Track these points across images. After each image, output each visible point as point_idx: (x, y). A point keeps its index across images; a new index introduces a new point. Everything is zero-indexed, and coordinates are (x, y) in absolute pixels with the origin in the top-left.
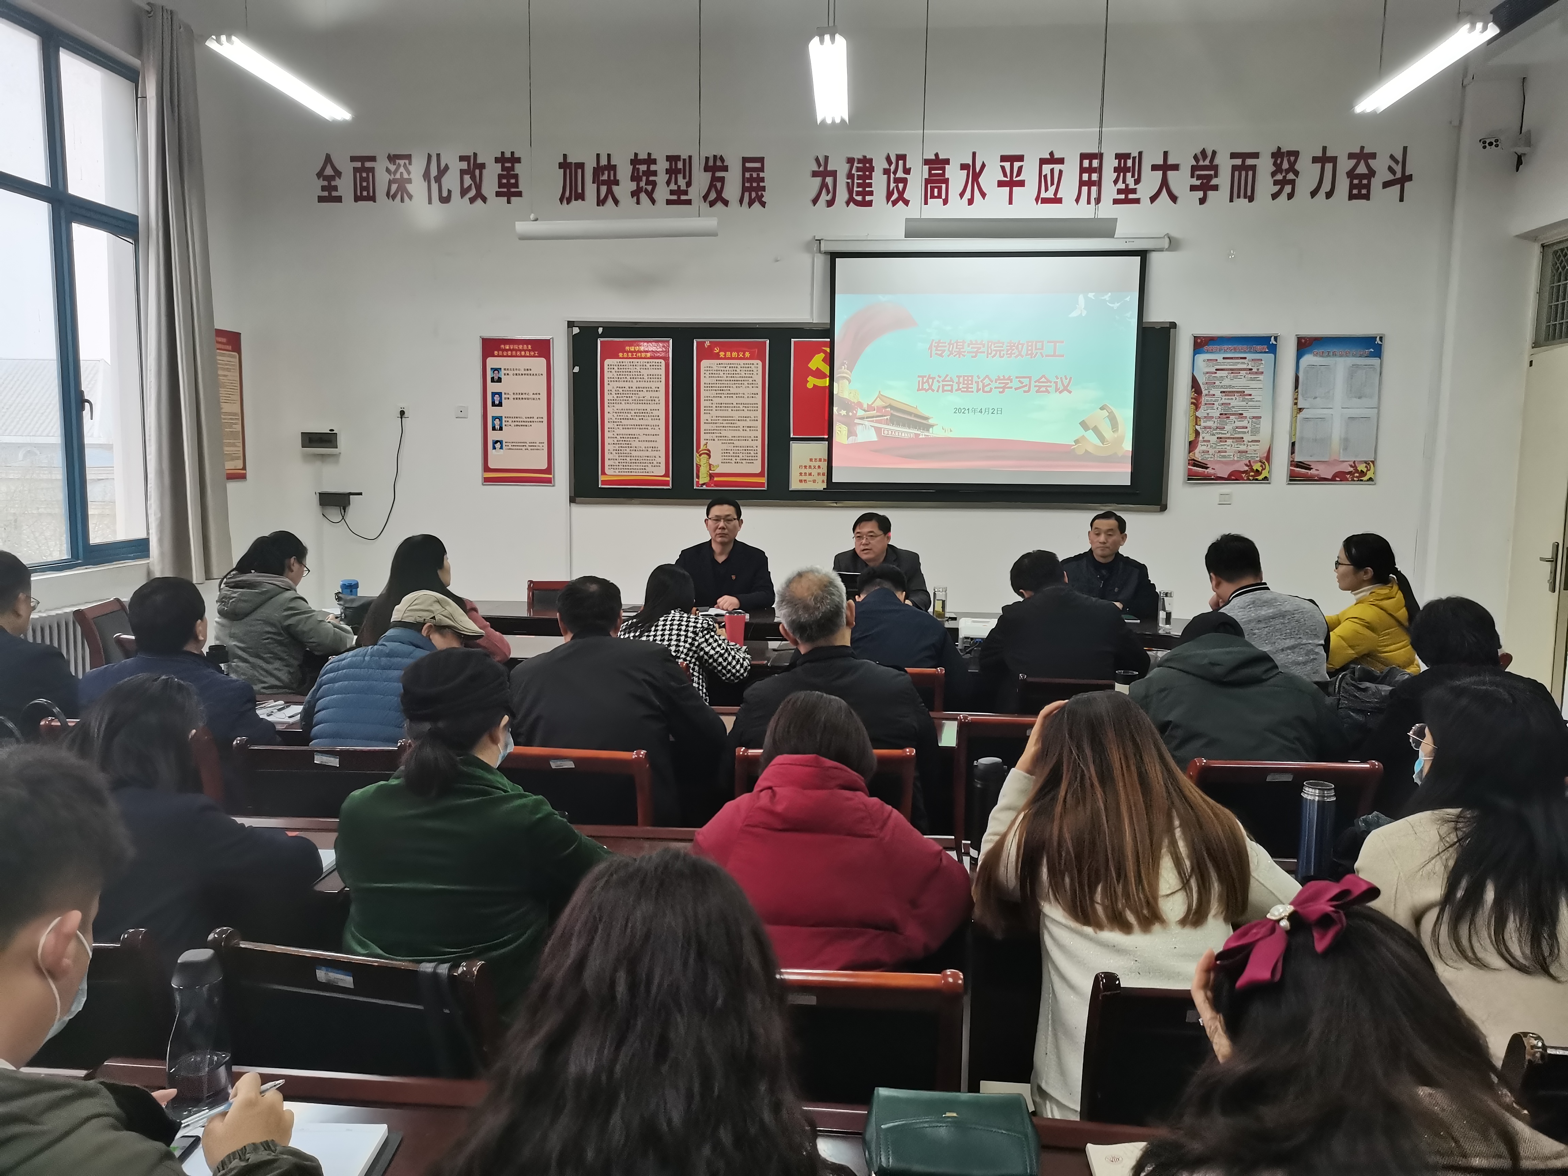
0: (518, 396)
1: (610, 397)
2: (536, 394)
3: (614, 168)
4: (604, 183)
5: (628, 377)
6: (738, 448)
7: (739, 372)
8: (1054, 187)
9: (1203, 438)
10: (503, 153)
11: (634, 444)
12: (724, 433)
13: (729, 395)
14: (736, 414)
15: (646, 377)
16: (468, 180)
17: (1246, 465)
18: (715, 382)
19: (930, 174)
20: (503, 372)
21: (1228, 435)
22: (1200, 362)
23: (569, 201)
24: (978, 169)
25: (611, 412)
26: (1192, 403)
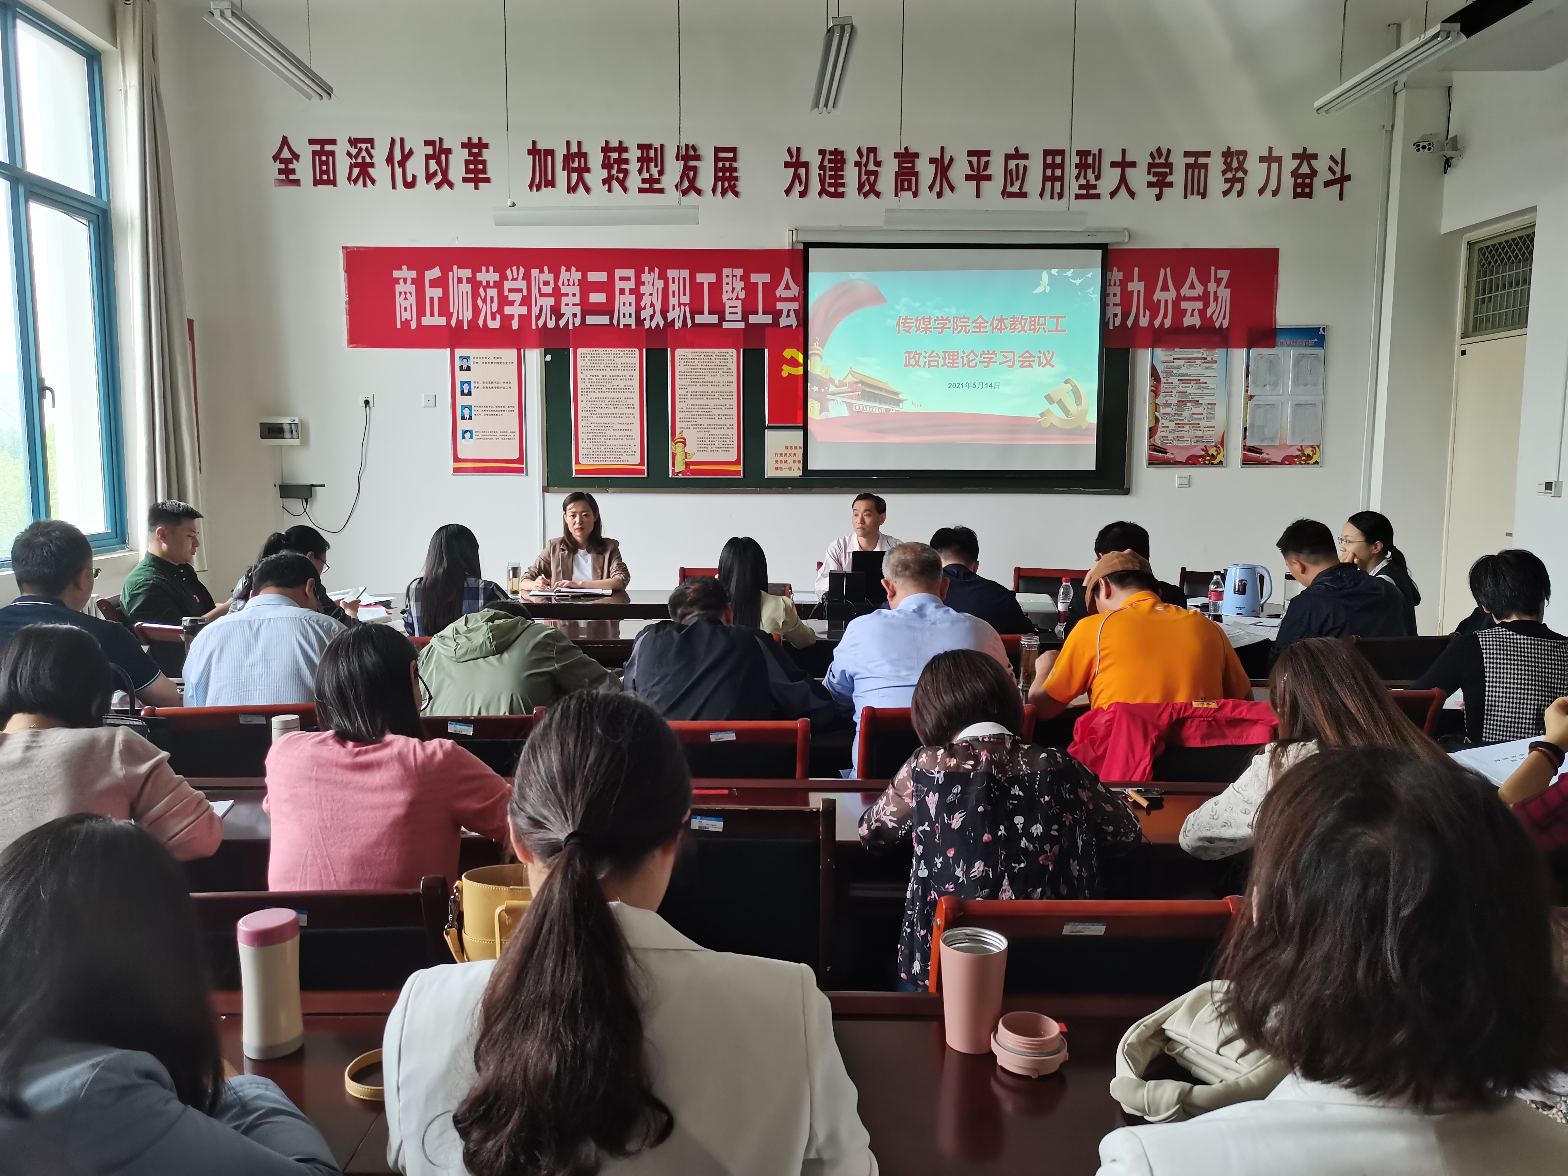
0: (488, 385)
1: (584, 386)
2: (507, 383)
3: (585, 155)
4: (574, 170)
5: (602, 366)
6: (713, 437)
7: (714, 361)
8: (1019, 182)
9: (1162, 424)
10: (469, 139)
11: (608, 433)
12: (699, 422)
13: (704, 384)
14: (711, 403)
15: (620, 366)
16: (433, 166)
17: (1203, 450)
18: (690, 371)
19: (900, 167)
20: (472, 360)
21: (1186, 421)
22: (1159, 351)
23: (538, 188)
24: (946, 162)
25: (585, 400)
26: (1152, 391)
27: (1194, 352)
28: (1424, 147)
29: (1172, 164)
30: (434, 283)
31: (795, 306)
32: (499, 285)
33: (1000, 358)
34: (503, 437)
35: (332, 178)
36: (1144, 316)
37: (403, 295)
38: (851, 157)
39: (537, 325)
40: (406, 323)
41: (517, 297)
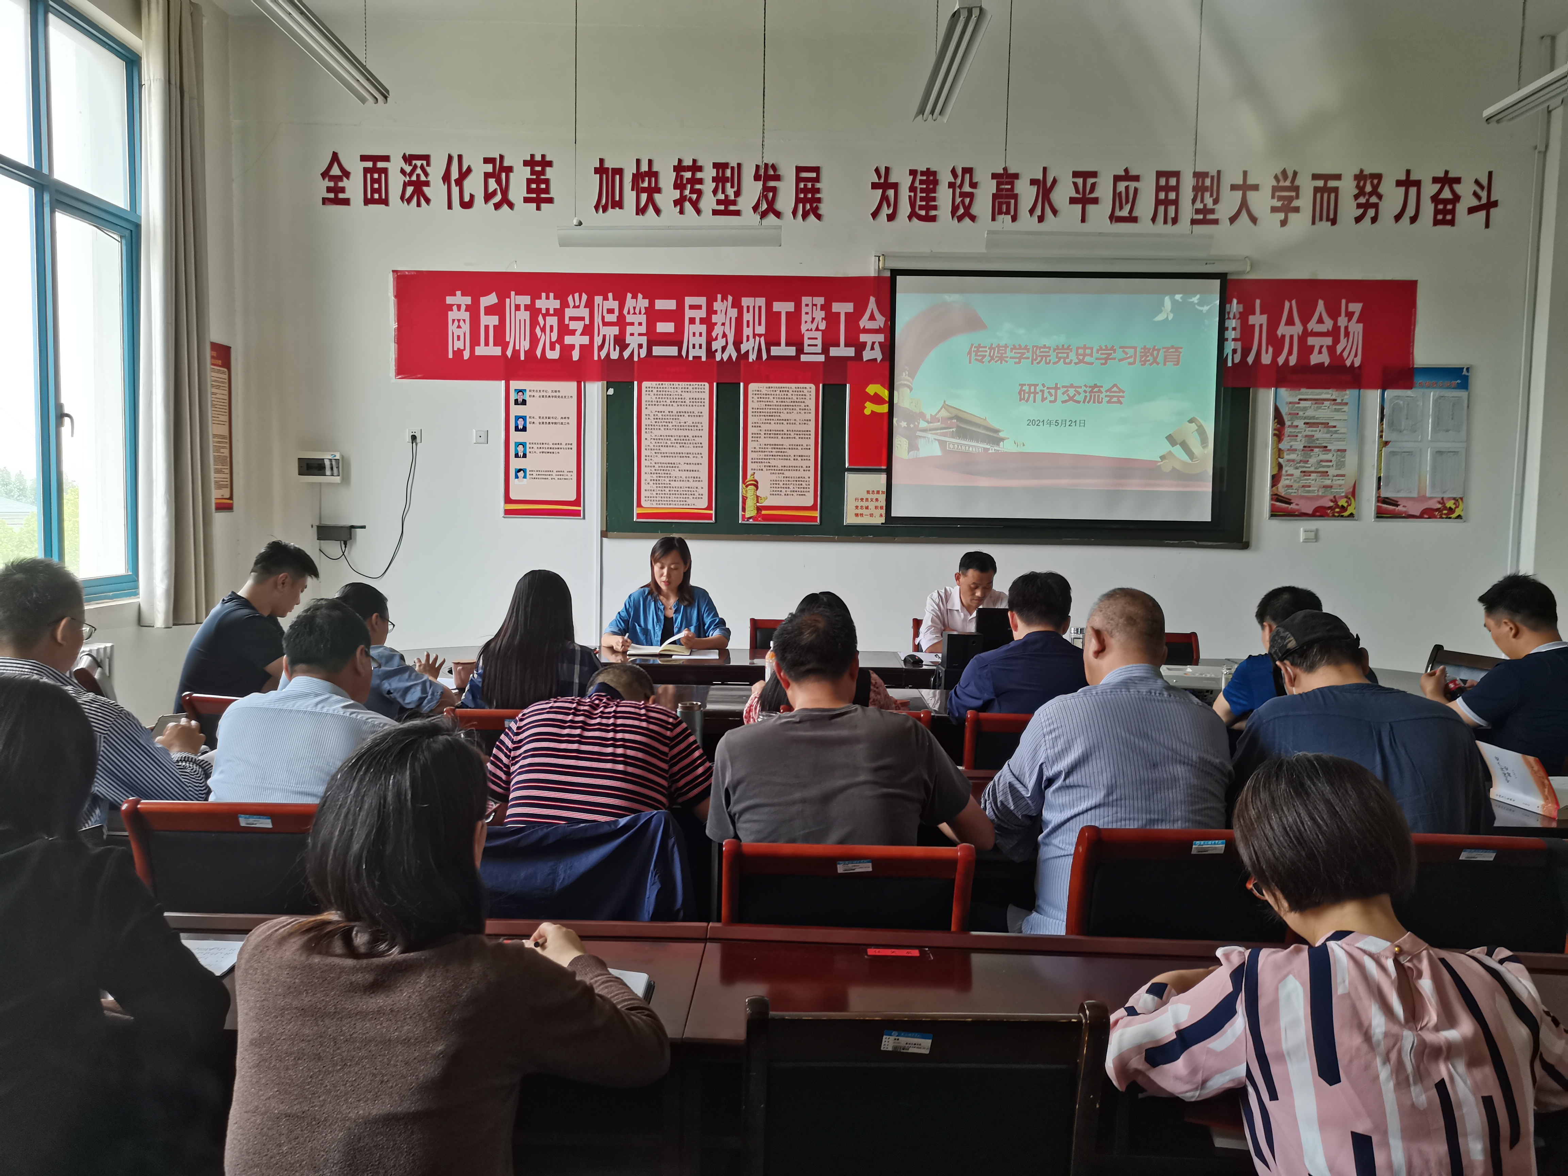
0: (545, 421)
1: (648, 422)
2: (565, 418)
3: (656, 175)
4: (644, 190)
5: (668, 401)
6: (788, 479)
7: (791, 397)
8: (1129, 206)
9: (1287, 471)
10: (532, 156)
11: (674, 474)
12: (773, 463)
13: (779, 422)
14: (787, 442)
15: (688, 401)
16: (493, 184)
17: (1332, 501)
18: (764, 407)
19: (998, 189)
20: (528, 393)
21: (1312, 469)
22: (1283, 392)
23: (605, 210)
24: (1049, 184)
25: (649, 438)
26: (1275, 435)
27: (1322, 393)
29: (1298, 187)
30: (489, 311)
31: (881, 338)
32: (559, 313)
34: (559, 477)
35: (384, 197)
36: (1267, 353)
37: (456, 323)
38: (945, 178)
39: (599, 356)
40: (459, 353)
41: (578, 326)
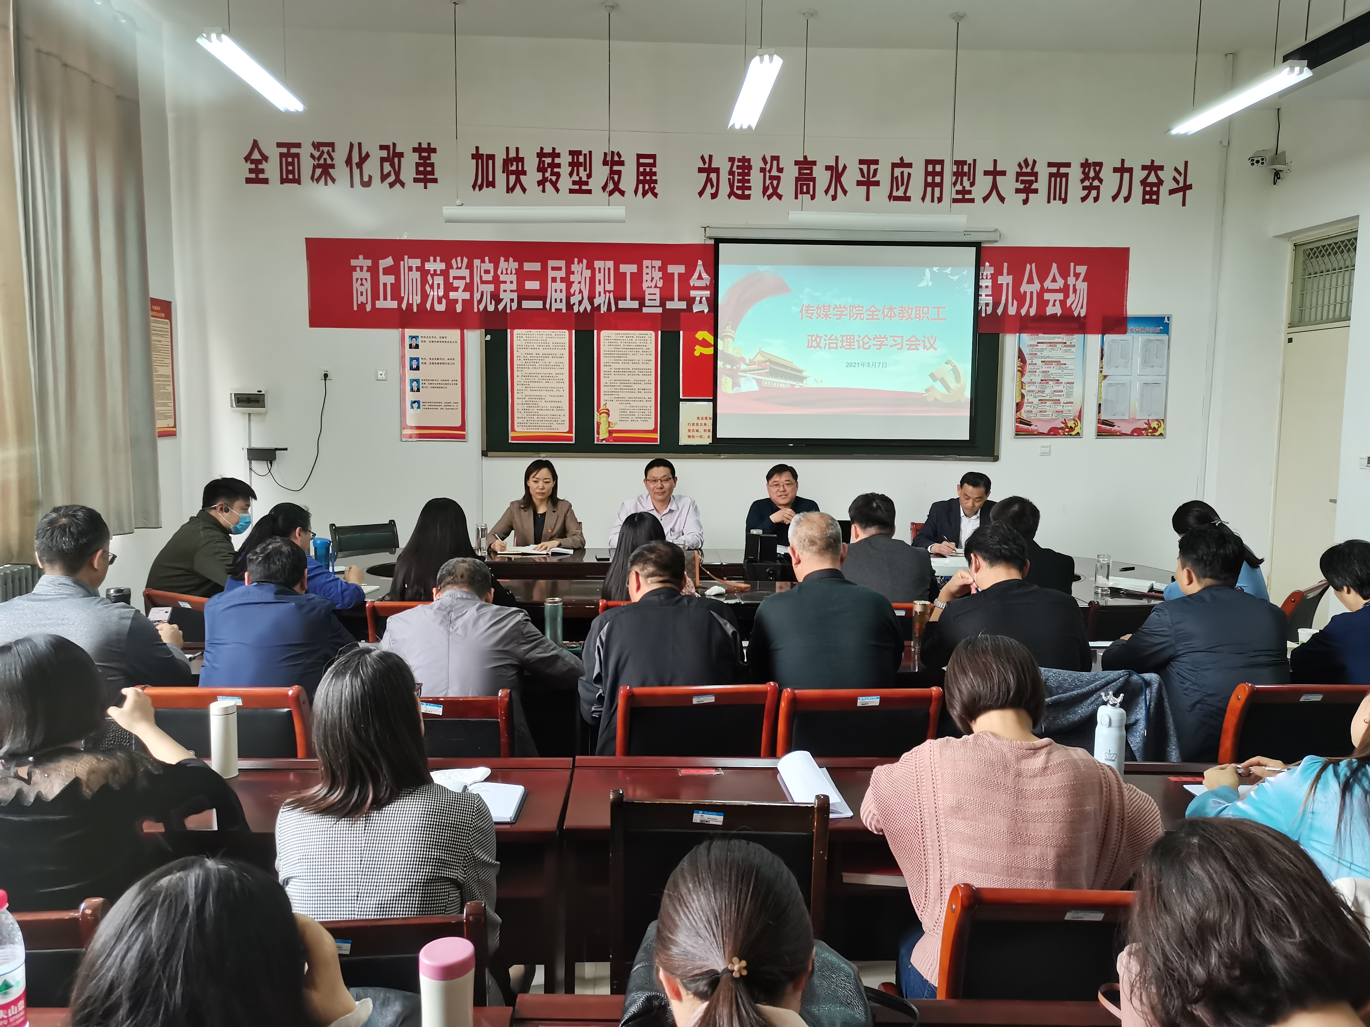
0: (434, 361)
1: (519, 362)
2: (451, 359)
3: (522, 160)
4: (513, 172)
5: (535, 345)
6: (633, 408)
7: (635, 341)
8: (904, 187)
9: (1028, 400)
10: (420, 144)
11: (541, 404)
12: (621, 395)
13: (626, 362)
14: (632, 378)
15: (551, 345)
16: (387, 167)
17: (1062, 423)
18: (614, 350)
19: (800, 173)
20: (420, 339)
21: (1048, 398)
22: (1025, 337)
23: (481, 188)
24: (840, 170)
25: (520, 375)
26: (1018, 371)
27: (1055, 337)
28: (1258, 162)
29: (1037, 173)
30: (387, 271)
31: (707, 293)
32: (445, 273)
33: (890, 342)
35: (297, 177)
36: (1012, 306)
37: (359, 281)
39: (478, 308)
40: (362, 306)
41: (460, 284)
